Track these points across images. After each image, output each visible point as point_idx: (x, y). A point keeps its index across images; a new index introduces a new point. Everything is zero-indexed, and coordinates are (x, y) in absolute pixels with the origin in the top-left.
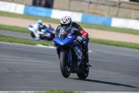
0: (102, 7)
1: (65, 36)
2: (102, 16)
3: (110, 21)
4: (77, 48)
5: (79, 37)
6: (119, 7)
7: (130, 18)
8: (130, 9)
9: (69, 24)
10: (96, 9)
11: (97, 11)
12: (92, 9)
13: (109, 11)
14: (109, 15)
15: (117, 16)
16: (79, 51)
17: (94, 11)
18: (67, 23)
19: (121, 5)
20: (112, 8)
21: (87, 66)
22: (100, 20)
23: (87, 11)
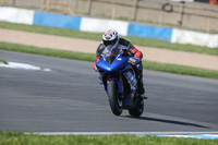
1: (112, 59)
2: (66, 14)
3: (79, 23)
4: (129, 74)
5: (131, 59)
6: (92, 1)
7: (110, 18)
9: (115, 41)
10: (56, 4)
11: (58, 7)
12: (50, 4)
13: (77, 7)
14: (75, 12)
15: (89, 15)
16: (132, 78)
17: (53, 7)
18: (112, 38)
21: (141, 99)
22: (62, 21)
23: (43, 7)
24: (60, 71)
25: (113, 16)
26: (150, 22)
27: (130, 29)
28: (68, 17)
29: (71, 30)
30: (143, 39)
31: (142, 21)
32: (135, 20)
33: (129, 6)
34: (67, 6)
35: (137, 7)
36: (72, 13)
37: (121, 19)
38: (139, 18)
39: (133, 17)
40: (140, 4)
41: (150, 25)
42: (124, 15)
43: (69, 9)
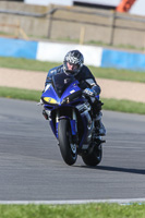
0: (17, 20)
2: (17, 38)
3: (35, 50)
6: (52, 19)
7: (77, 42)
8: (74, 21)
10: (4, 25)
11: (6, 29)
13: (31, 27)
14: (30, 36)
15: (48, 38)
19: (56, 15)
20: (36, 21)
24: (12, 117)
25: (82, 39)
26: (132, 47)
27: (105, 57)
28: (20, 42)
29: (23, 59)
30: (123, 70)
31: (122, 46)
32: (111, 44)
33: (104, 25)
34: (18, 27)
35: (114, 27)
36: (25, 36)
37: (92, 43)
38: (116, 42)
39: (108, 41)
40: (118, 23)
41: (132, 51)
42: (96, 39)
43: (21, 31)
